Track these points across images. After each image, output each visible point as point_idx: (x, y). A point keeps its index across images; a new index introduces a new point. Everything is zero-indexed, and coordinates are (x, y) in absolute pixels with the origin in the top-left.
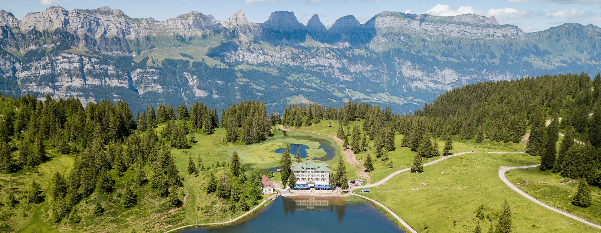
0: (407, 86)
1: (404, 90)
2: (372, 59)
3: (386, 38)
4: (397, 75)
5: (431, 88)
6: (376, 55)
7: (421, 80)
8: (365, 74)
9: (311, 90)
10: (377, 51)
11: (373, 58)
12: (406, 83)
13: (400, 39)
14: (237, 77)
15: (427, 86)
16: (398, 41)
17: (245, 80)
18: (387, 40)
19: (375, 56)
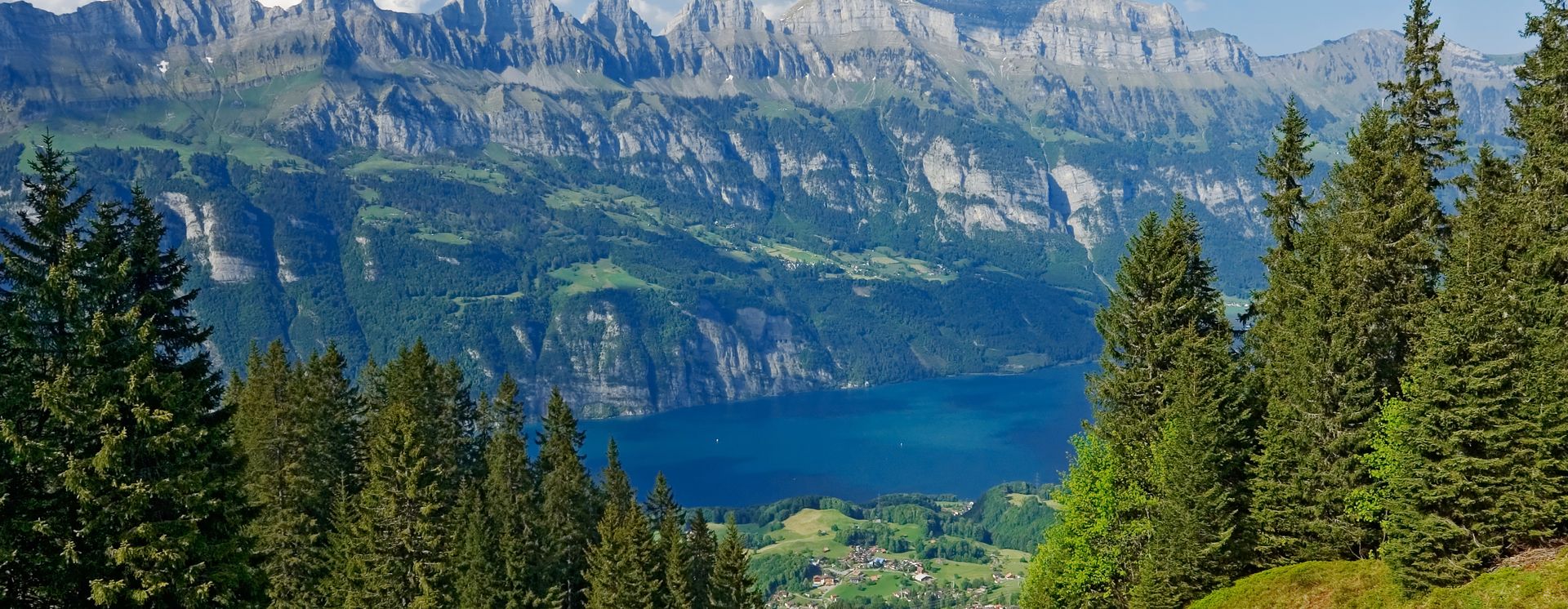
0: (946, 223)
1: (938, 237)
2: (823, 133)
3: (857, 66)
4: (911, 186)
5: (1023, 227)
6: (833, 120)
7: (991, 203)
8: (805, 185)
9: (636, 242)
10: (832, 108)
11: (826, 129)
12: (942, 214)
13: (902, 69)
14: (360, 203)
15: (1009, 222)
16: (897, 77)
17: (393, 213)
18: (859, 73)
19: (828, 127)
